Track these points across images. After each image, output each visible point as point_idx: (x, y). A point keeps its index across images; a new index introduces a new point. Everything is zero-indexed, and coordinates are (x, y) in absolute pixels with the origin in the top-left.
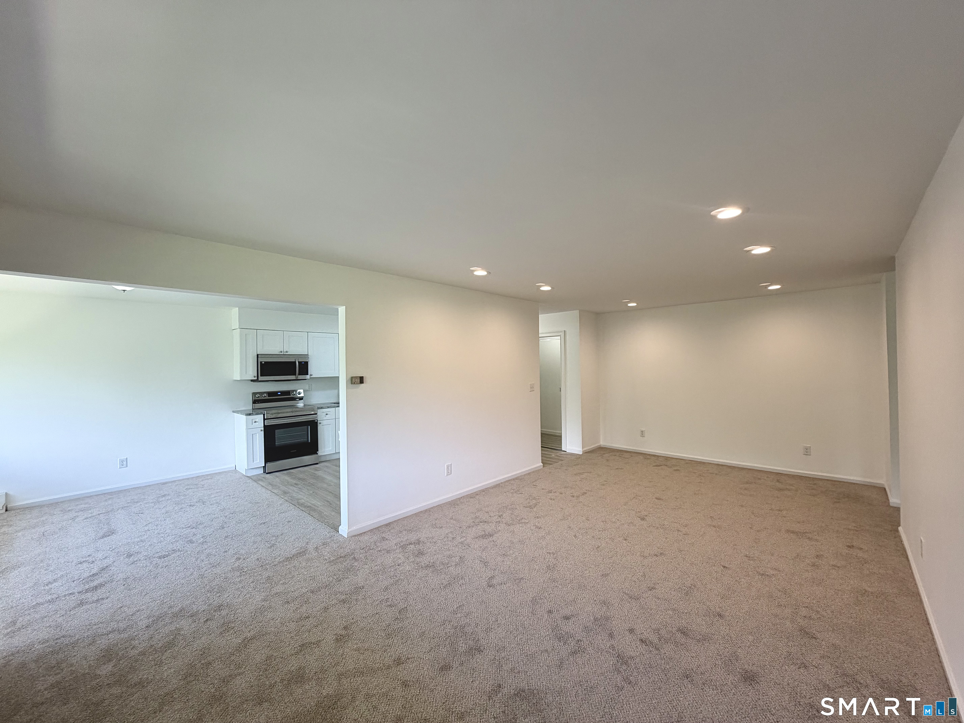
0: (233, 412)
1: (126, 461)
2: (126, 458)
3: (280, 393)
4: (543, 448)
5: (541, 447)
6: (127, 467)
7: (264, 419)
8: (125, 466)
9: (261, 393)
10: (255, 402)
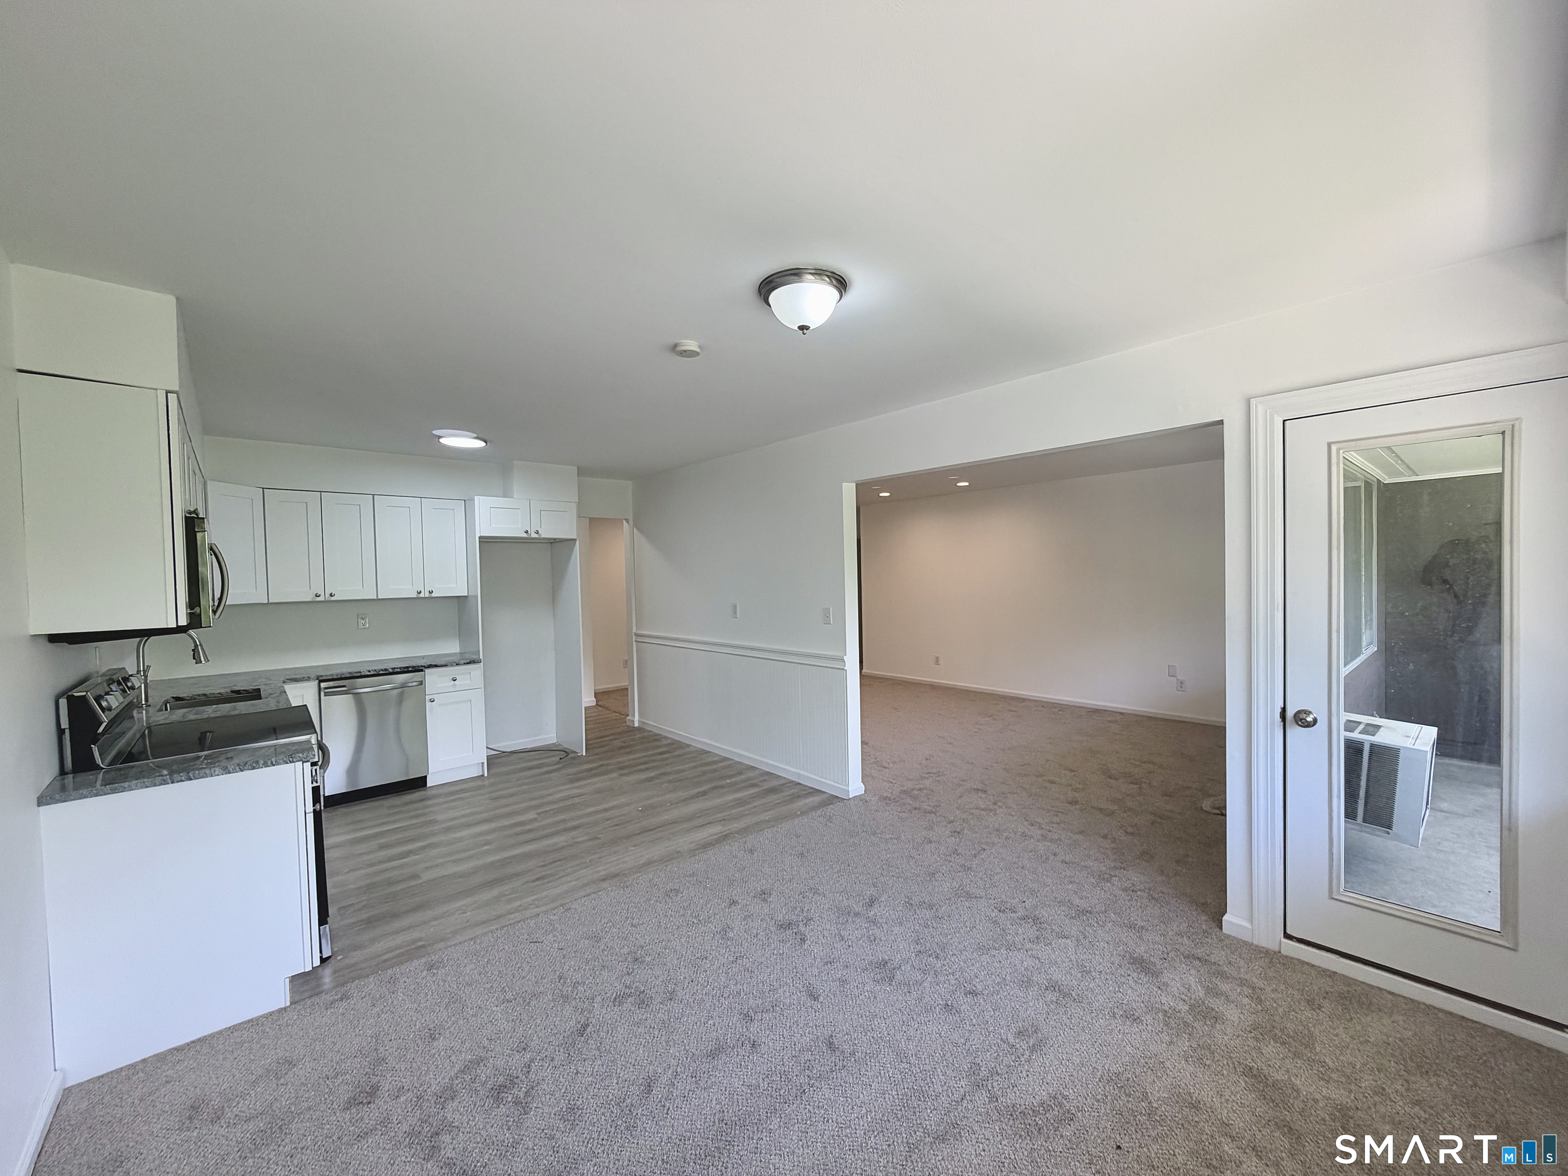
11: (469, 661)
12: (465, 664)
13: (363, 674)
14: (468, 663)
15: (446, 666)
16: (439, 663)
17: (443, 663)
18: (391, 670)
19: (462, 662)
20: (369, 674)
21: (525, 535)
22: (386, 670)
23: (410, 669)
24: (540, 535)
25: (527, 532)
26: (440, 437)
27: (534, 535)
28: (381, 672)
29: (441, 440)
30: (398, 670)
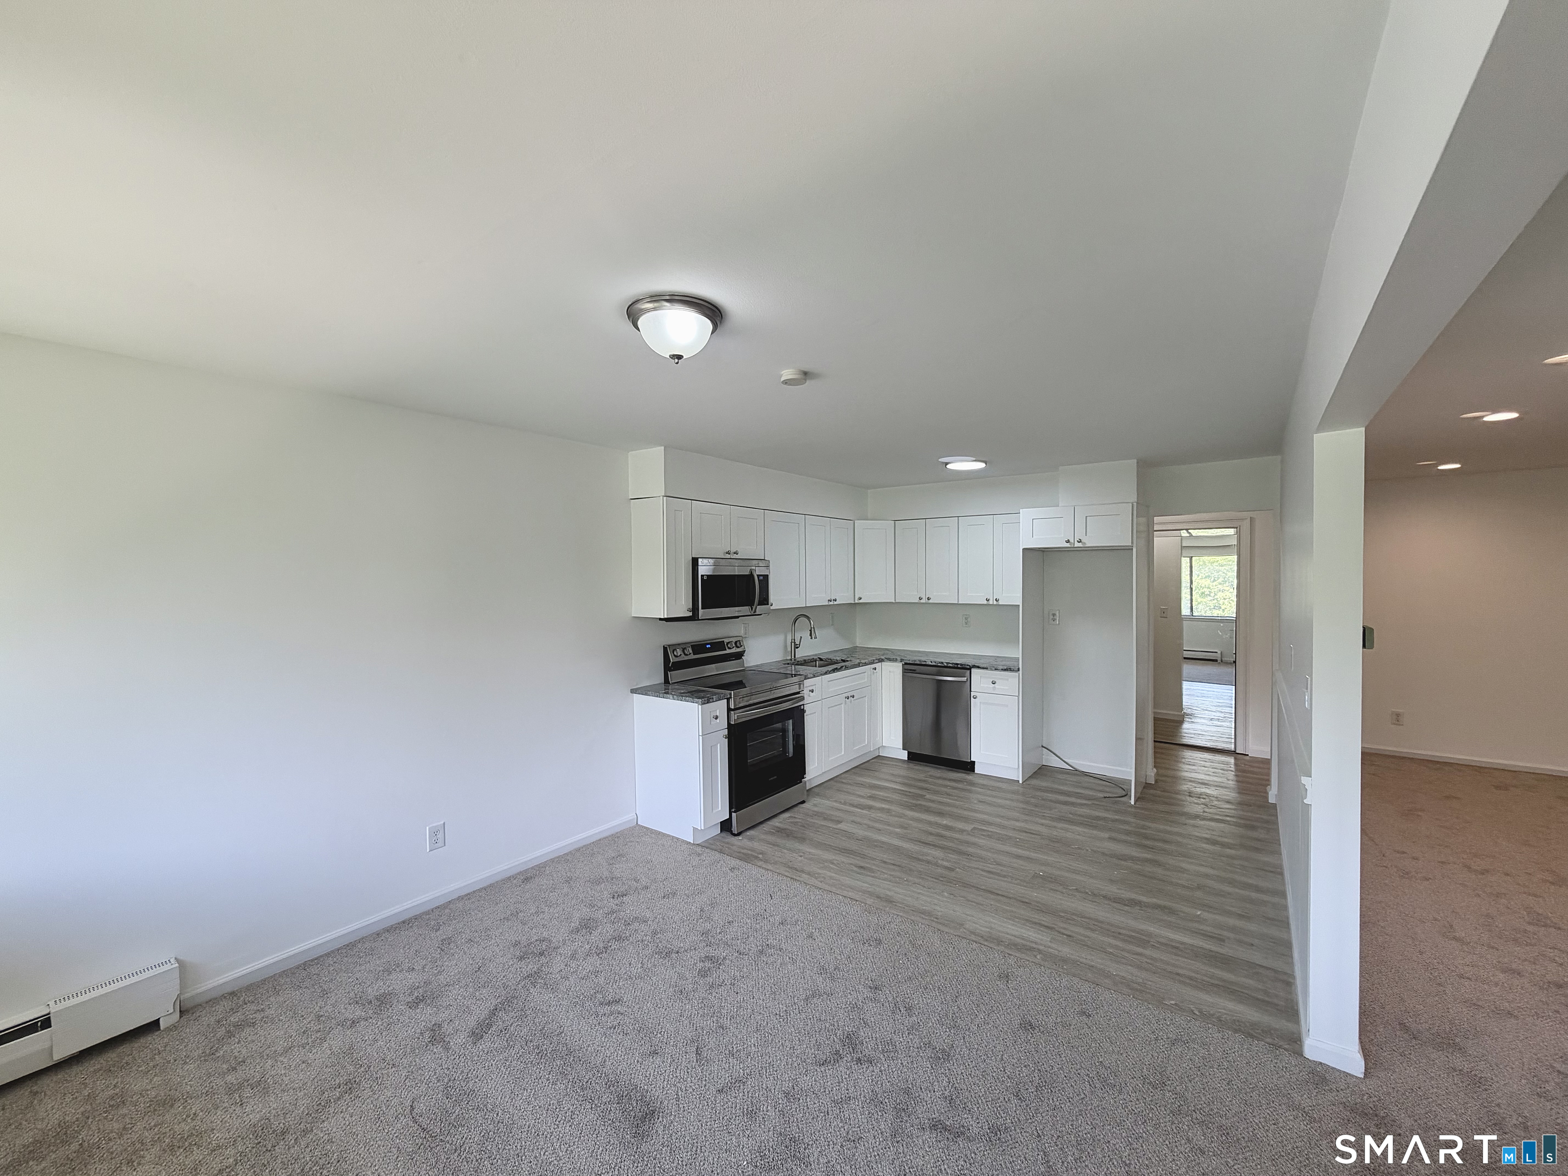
0: (633, 691)
1: (442, 831)
2: (442, 822)
3: (709, 646)
4: (1157, 744)
5: (1154, 741)
6: (445, 845)
7: (729, 710)
8: (440, 843)
9: (683, 646)
10: (669, 667)
11: (1006, 667)
12: (1002, 670)
13: (927, 663)
14: (1005, 670)
15: (986, 668)
16: (981, 666)
17: (985, 666)
18: (945, 664)
19: (1001, 667)
20: (930, 664)
21: (1068, 545)
22: (942, 663)
23: (959, 666)
24: (1085, 543)
25: (1068, 541)
26: (947, 464)
27: (1077, 545)
28: (939, 664)
29: (948, 466)
30: (951, 665)
